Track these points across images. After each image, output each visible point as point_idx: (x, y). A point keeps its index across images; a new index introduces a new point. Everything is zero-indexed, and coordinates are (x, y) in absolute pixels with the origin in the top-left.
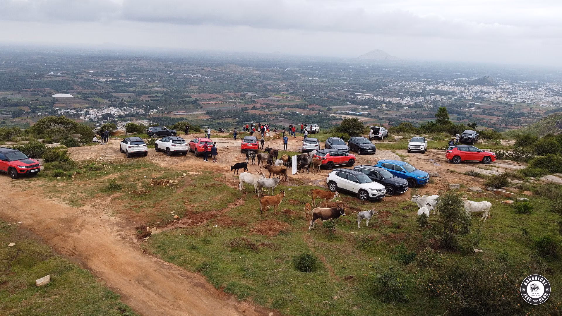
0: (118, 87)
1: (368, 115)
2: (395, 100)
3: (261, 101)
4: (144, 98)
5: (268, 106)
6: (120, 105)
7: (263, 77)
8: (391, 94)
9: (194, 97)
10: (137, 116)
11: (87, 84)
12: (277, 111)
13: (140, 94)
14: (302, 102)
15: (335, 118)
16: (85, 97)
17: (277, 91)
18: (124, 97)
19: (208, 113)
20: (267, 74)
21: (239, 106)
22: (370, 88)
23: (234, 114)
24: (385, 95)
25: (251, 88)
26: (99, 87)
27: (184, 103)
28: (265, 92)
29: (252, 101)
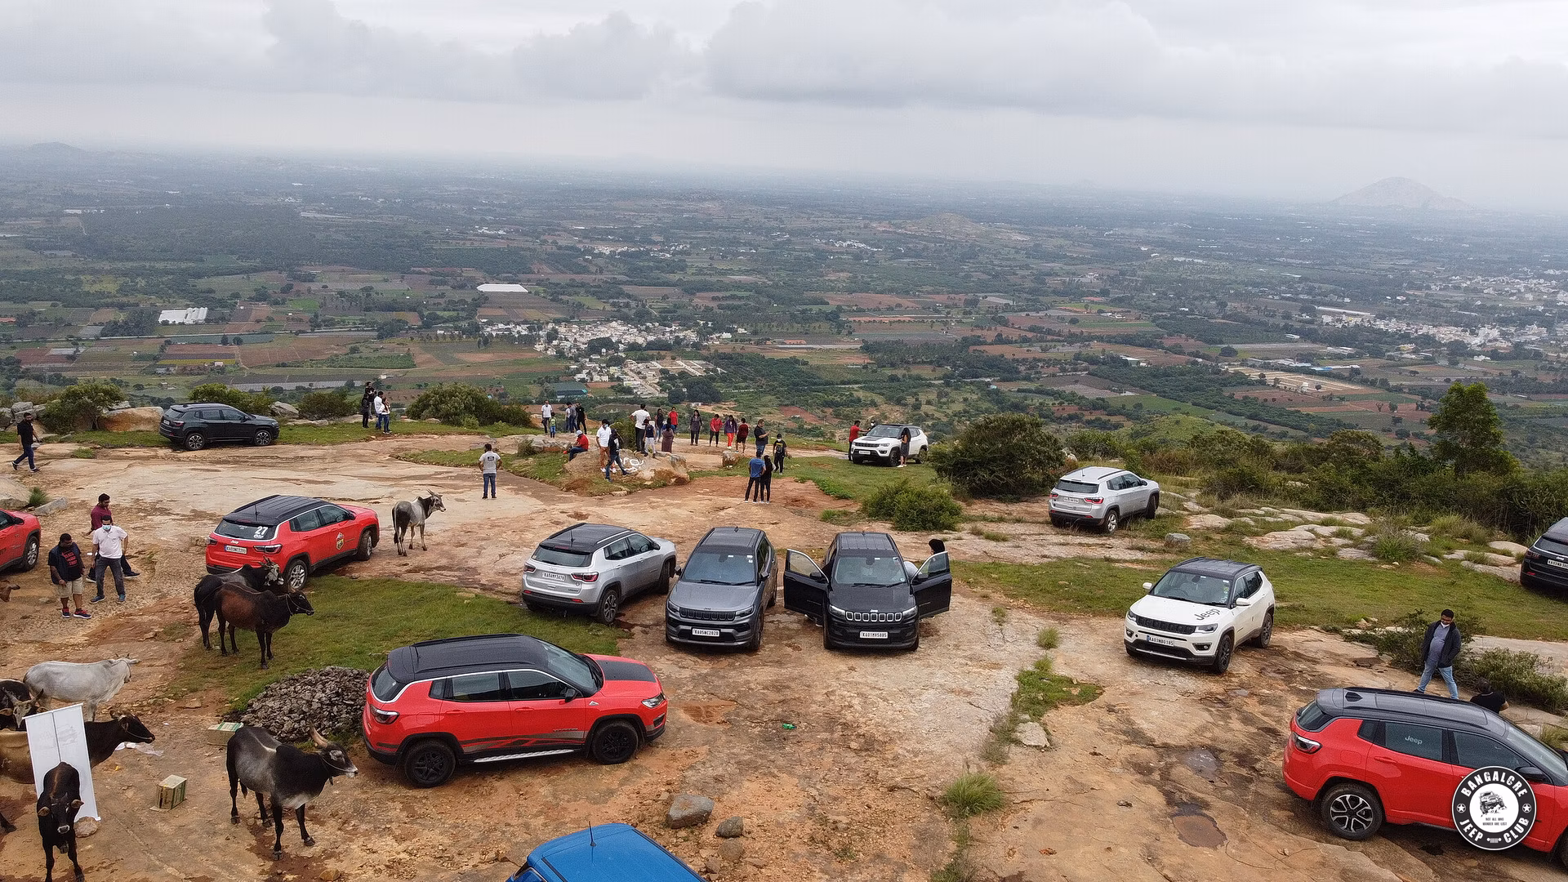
0: (639, 269)
1: (1353, 376)
2: (1447, 334)
3: (1024, 320)
4: (701, 301)
5: (1040, 334)
6: (639, 319)
7: (1036, 252)
8: (1437, 313)
9: (834, 301)
10: (676, 348)
11: (567, 259)
12: (1067, 351)
13: (692, 290)
14: (1146, 327)
15: (1242, 381)
16: (555, 294)
17: (1074, 293)
18: (652, 298)
19: (867, 349)
20: (1050, 245)
21: (955, 333)
22: (1365, 293)
23: (938, 355)
24: (1411, 316)
25: (997, 281)
26: (593, 269)
27: (805, 318)
28: (1036, 295)
29: (997, 318)
